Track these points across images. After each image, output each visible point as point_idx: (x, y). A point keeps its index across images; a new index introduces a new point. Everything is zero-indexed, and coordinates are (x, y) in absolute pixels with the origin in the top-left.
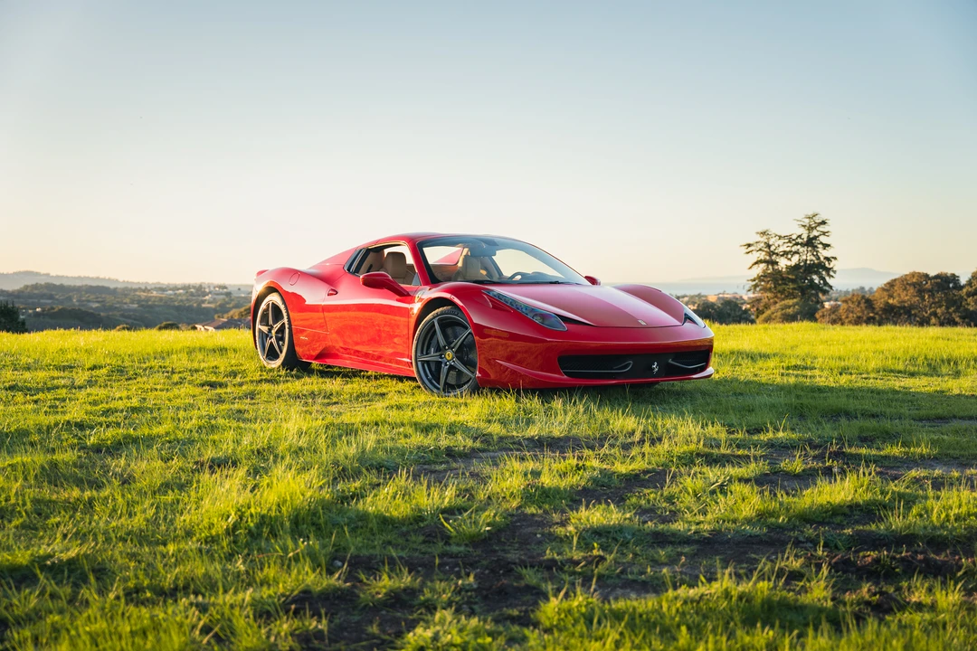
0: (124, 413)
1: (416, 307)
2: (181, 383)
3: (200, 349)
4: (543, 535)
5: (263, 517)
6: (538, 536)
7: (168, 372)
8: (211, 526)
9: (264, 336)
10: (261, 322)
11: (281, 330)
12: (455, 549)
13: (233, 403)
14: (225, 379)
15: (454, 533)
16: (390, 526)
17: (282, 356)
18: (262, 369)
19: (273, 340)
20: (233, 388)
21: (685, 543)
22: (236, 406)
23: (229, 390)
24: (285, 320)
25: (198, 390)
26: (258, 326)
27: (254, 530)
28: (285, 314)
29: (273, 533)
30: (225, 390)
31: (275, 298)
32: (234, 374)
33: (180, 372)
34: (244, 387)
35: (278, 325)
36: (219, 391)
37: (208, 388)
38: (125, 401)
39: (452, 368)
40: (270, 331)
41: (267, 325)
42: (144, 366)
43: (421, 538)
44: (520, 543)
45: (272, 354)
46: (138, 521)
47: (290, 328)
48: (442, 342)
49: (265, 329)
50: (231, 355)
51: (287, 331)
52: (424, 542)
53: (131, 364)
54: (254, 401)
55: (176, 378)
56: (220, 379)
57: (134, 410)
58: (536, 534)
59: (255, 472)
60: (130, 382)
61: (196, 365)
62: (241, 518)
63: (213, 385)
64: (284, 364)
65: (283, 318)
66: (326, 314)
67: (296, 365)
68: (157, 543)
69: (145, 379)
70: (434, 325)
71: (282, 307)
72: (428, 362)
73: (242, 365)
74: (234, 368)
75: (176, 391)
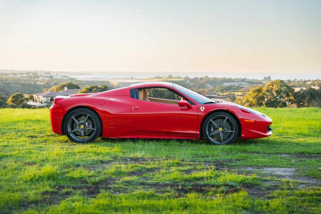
0: (2, 147)
2: (21, 136)
3: (29, 121)
4: (113, 182)
5: (40, 176)
6: (112, 183)
7: (16, 131)
8: (27, 178)
12: (88, 185)
13: (39, 144)
14: (38, 135)
15: (89, 181)
16: (74, 180)
20: (40, 138)
21: (149, 185)
22: (40, 145)
23: (38, 139)
25: (27, 139)
27: (37, 179)
29: (42, 181)
30: (37, 139)
32: (41, 133)
33: (21, 131)
34: (44, 138)
36: (35, 139)
37: (30, 138)
38: (2, 143)
43: (80, 182)
44: (106, 184)
46: (8, 177)
52: (81, 183)
53: (3, 127)
54: (46, 143)
55: (19, 134)
57: (6, 146)
58: (111, 182)
59: (41, 166)
60: (3, 135)
61: (27, 128)
62: (34, 176)
63: (32, 137)
68: (13, 182)
69: (8, 134)
73: (45, 128)
74: (42, 130)
75: (19, 139)
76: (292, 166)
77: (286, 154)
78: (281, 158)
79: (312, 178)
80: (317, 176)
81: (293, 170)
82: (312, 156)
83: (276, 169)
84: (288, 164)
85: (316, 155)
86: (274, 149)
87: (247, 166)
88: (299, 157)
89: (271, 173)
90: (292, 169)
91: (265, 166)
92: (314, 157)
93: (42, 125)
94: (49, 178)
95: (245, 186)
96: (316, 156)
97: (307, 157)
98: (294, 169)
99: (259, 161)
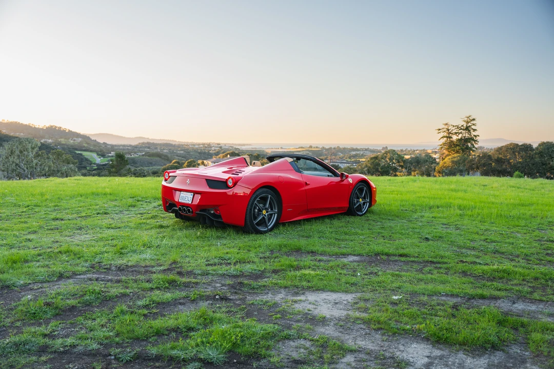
76: (353, 288)
77: (354, 255)
78: (344, 266)
79: (374, 329)
80: (382, 326)
81: (350, 300)
82: (391, 261)
83: (324, 295)
84: (346, 284)
85: (396, 258)
86: (343, 244)
87: (281, 287)
88: (370, 263)
89: (309, 310)
90: (349, 297)
91: (309, 288)
92: (393, 261)
95: (235, 361)
96: (396, 261)
97: (383, 262)
98: (354, 295)
99: (305, 274)
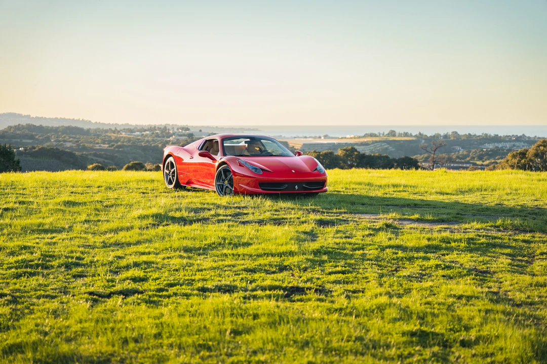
0: (113, 199)
1: (217, 164)
3: (143, 181)
7: (128, 189)
8: (134, 216)
9: (167, 175)
10: (166, 169)
11: (174, 172)
13: (149, 198)
15: (188, 219)
17: (174, 183)
18: (166, 188)
19: (171, 176)
20: (151, 194)
24: (175, 168)
25: (138, 194)
26: (165, 171)
27: (143, 217)
28: (175, 166)
29: (147, 217)
30: (148, 195)
31: (171, 159)
32: (153, 190)
35: (173, 170)
36: (146, 195)
39: (227, 187)
40: (170, 172)
41: (169, 170)
42: (119, 187)
45: (170, 182)
47: (177, 172)
48: (224, 178)
49: (168, 172)
50: (156, 183)
51: (176, 173)
53: (113, 186)
54: (157, 198)
55: (131, 190)
56: (147, 191)
57: (116, 199)
60: (114, 191)
61: (139, 187)
62: (141, 215)
63: (144, 193)
64: (174, 186)
65: (174, 167)
66: (189, 166)
67: (178, 186)
69: (119, 191)
70: (221, 172)
71: (174, 163)
72: (220, 185)
73: (158, 187)
74: (154, 188)
93: (156, 184)
94: (153, 216)
